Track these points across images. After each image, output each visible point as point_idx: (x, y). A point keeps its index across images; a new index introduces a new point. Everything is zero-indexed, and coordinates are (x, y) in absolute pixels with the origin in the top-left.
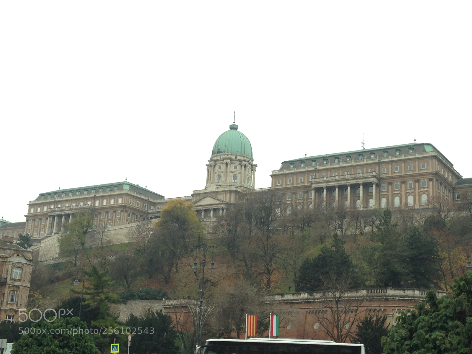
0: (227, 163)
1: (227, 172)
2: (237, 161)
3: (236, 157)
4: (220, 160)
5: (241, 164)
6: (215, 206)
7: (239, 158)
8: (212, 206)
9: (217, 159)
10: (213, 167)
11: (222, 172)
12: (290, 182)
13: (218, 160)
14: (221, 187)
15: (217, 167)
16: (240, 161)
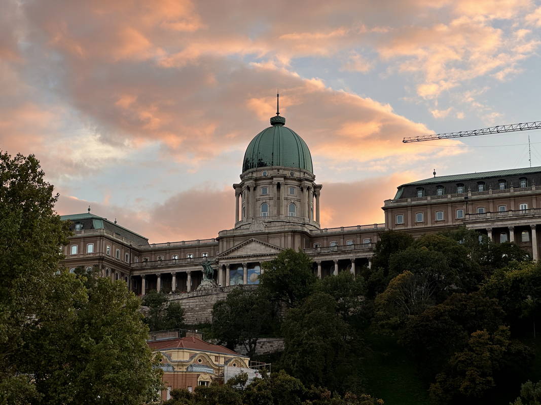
0: (279, 183)
1: (279, 199)
2: (295, 180)
3: (292, 174)
4: (264, 179)
5: (301, 184)
6: (267, 258)
7: (297, 175)
8: (263, 258)
9: (259, 176)
10: (252, 189)
11: (270, 199)
12: (421, 220)
13: (261, 179)
14: (272, 225)
15: (259, 191)
16: (300, 180)
